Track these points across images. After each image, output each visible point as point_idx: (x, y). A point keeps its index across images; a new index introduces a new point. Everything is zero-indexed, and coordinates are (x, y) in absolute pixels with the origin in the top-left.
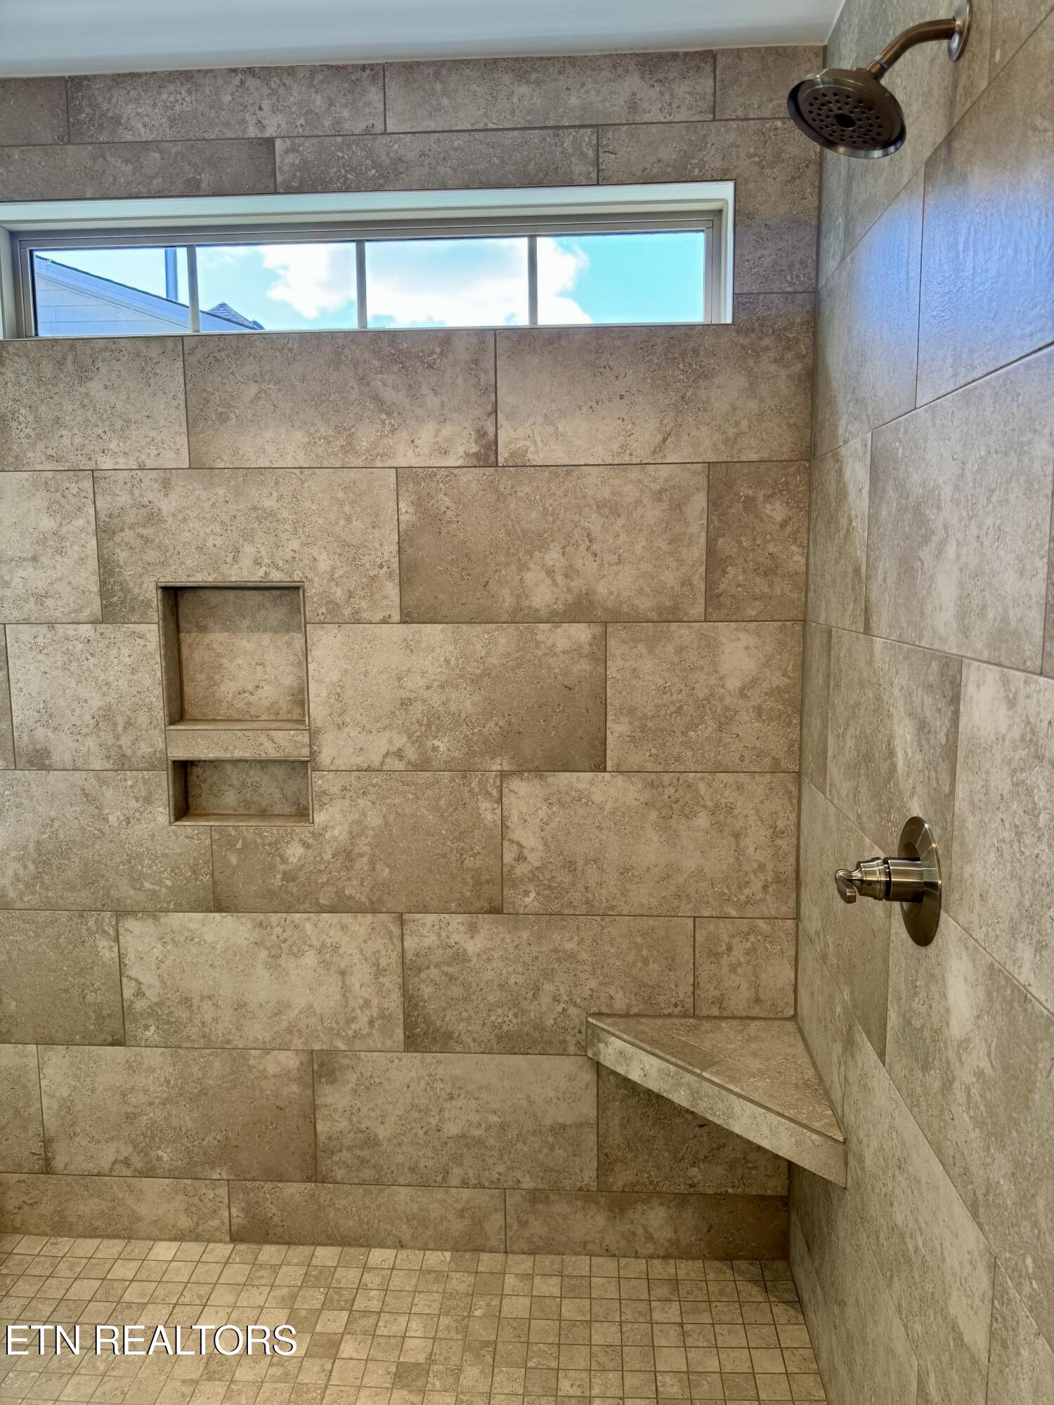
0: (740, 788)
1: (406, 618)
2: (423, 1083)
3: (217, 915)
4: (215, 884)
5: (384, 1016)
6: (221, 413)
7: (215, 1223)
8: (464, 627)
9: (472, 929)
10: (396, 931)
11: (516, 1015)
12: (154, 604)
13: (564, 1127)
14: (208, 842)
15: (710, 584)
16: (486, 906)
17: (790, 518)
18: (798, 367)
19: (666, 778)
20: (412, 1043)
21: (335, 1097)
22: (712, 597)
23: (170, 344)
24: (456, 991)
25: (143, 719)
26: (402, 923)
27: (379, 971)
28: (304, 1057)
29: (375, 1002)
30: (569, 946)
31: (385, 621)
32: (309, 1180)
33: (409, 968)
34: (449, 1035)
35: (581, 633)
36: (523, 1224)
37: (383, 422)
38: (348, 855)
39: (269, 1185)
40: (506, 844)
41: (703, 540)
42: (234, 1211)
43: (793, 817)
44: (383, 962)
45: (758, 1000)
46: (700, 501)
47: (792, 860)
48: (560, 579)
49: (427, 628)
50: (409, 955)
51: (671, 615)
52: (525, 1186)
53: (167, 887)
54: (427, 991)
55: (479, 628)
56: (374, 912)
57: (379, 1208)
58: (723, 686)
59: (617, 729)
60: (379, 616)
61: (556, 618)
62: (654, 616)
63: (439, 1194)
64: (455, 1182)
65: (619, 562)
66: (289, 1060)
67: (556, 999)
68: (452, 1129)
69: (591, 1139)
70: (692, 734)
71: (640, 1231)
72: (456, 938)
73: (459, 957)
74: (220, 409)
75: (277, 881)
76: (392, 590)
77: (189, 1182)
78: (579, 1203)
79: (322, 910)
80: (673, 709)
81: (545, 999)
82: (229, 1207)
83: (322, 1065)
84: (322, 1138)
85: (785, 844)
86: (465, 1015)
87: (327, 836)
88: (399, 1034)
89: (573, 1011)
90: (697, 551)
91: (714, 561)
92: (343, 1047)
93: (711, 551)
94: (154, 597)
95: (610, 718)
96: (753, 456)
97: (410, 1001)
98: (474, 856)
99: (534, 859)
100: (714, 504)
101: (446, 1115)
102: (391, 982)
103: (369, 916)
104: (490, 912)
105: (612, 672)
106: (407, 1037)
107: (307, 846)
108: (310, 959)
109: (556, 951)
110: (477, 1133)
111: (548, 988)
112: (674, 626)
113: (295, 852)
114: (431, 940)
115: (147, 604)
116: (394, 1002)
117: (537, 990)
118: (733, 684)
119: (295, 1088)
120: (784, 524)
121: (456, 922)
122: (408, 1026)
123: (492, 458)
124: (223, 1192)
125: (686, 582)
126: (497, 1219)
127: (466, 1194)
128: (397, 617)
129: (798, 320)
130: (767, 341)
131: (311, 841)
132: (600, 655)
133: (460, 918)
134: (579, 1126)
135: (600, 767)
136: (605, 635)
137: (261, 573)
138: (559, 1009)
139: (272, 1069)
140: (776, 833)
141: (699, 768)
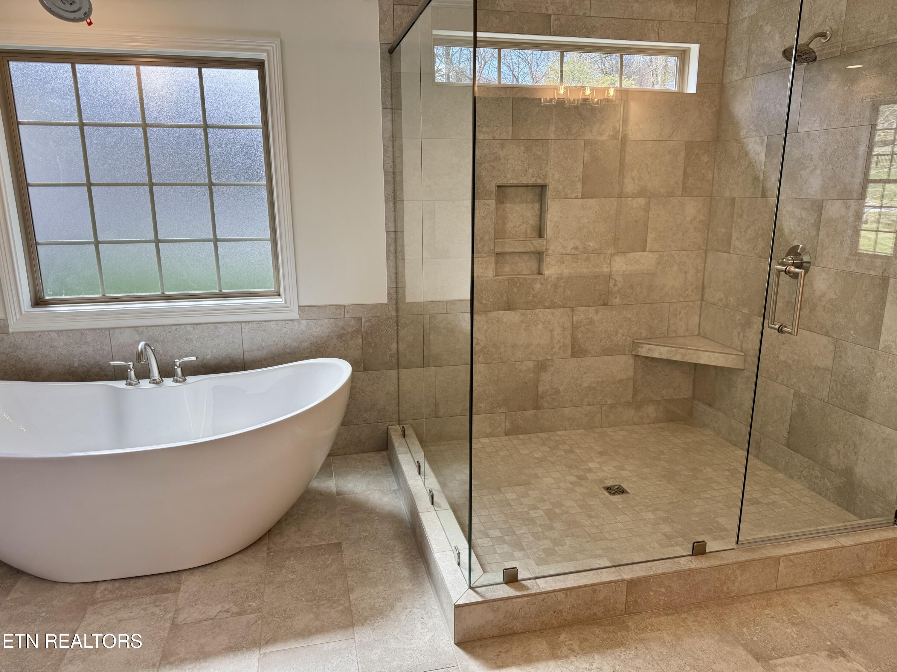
0: (688, 256)
1: (584, 197)
2: (576, 369)
3: (508, 312)
4: (508, 299)
5: (564, 345)
6: (525, 118)
7: (500, 429)
8: (603, 199)
9: (597, 312)
10: (571, 314)
11: (609, 342)
12: (494, 193)
13: (622, 380)
14: (507, 284)
15: (684, 183)
16: (602, 303)
17: (709, 161)
18: (714, 109)
19: (665, 253)
20: (574, 355)
21: (545, 377)
22: (684, 189)
23: (508, 91)
24: (590, 335)
25: (486, 237)
26: (573, 310)
27: (564, 329)
28: (536, 363)
29: (562, 341)
30: (629, 316)
31: (576, 198)
32: (534, 409)
33: (574, 328)
34: (586, 351)
35: (642, 201)
36: (607, 416)
37: (582, 123)
38: (556, 286)
39: (520, 412)
40: (611, 280)
41: (683, 168)
42: (506, 424)
43: (703, 265)
44: (565, 326)
45: (687, 330)
46: (682, 154)
47: (701, 280)
48: (636, 182)
49: (590, 200)
50: (575, 323)
51: (671, 195)
52: (608, 403)
53: (491, 302)
54: (580, 335)
55: (608, 200)
56: (564, 307)
57: (558, 417)
58: (685, 220)
59: (651, 236)
60: (574, 196)
61: (634, 196)
62: (665, 195)
63: (579, 409)
64: (585, 404)
65: (656, 175)
66: (530, 364)
67: (623, 335)
68: (585, 385)
69: (631, 383)
70: (674, 237)
71: (645, 415)
72: (591, 315)
73: (592, 322)
74: (525, 117)
75: (530, 297)
76: (579, 186)
77: (490, 415)
78: (626, 407)
79: (546, 308)
80: (669, 228)
81: (620, 335)
82: (505, 423)
83: (542, 365)
84: (540, 392)
85: (700, 275)
86: (592, 343)
87: (549, 280)
88: (569, 351)
89: (628, 339)
90: (680, 173)
91: (685, 175)
92: (549, 358)
93: (685, 172)
94: (494, 189)
95: (649, 232)
96: (699, 139)
97: (574, 340)
98: (599, 285)
99: (620, 285)
100: (687, 155)
101: (584, 379)
102: (568, 333)
103: (562, 309)
104: (603, 305)
105: (651, 215)
106: (572, 353)
107: (542, 284)
108: (540, 326)
109: (624, 318)
110: (593, 385)
111: (621, 331)
112: (671, 198)
113: (537, 286)
114: (583, 316)
115: (492, 192)
116: (568, 341)
117: (617, 332)
118: (688, 219)
119: (532, 375)
120: (707, 163)
121: (592, 309)
122: (573, 348)
123: (617, 137)
124: (503, 417)
125: (677, 183)
126: (599, 416)
127: (588, 408)
128: (580, 196)
129: (716, 93)
130: (706, 100)
131: (543, 282)
132: (647, 210)
133: (593, 308)
134: (627, 379)
135: (644, 250)
136: (649, 201)
137: (534, 180)
138: (624, 338)
139: (524, 368)
140: (698, 271)
141: (676, 249)
